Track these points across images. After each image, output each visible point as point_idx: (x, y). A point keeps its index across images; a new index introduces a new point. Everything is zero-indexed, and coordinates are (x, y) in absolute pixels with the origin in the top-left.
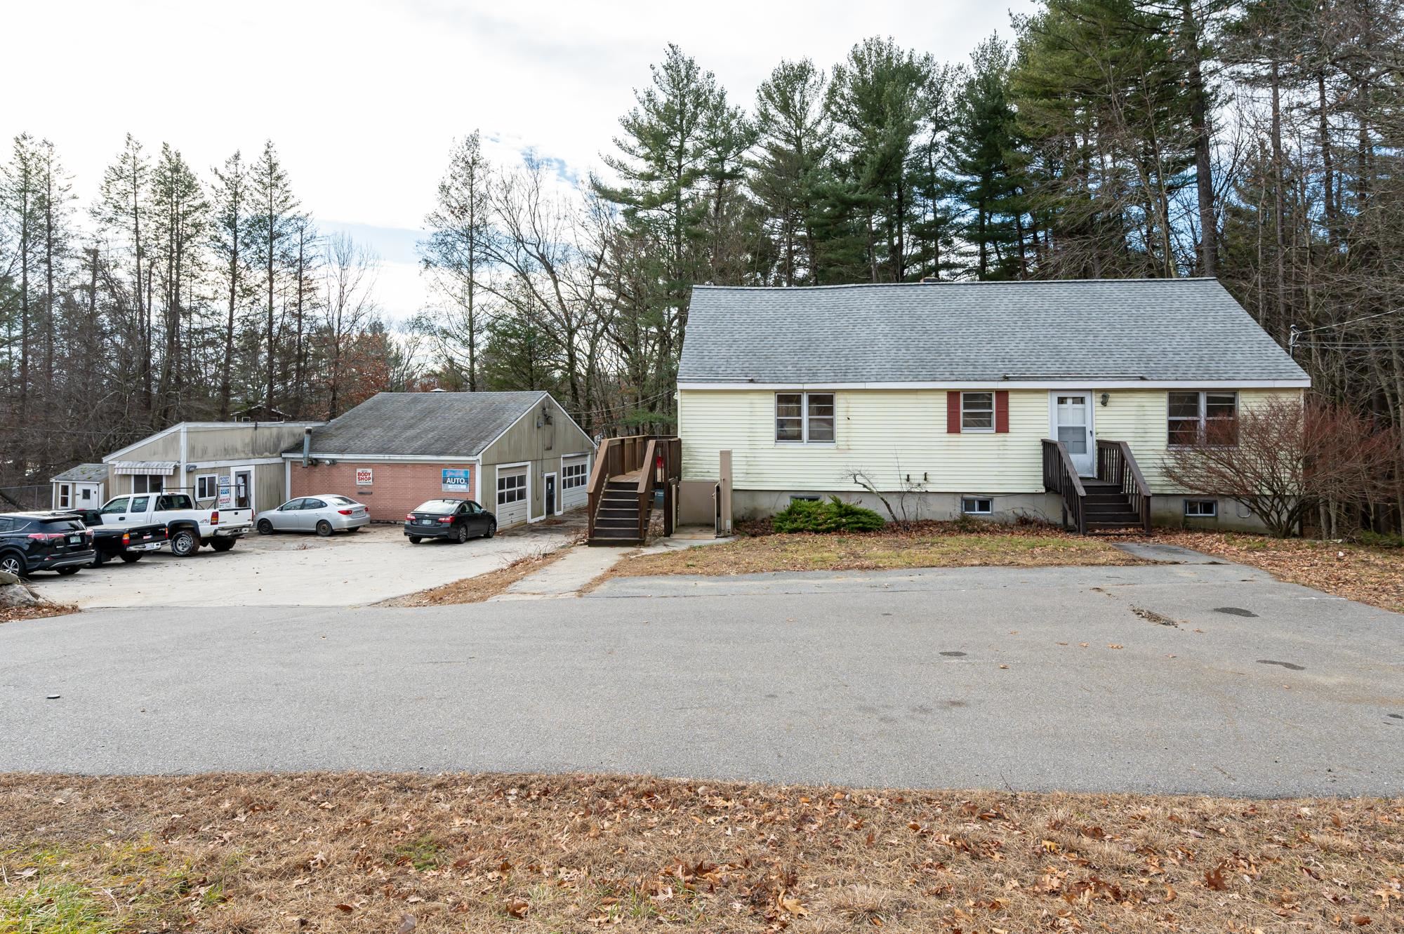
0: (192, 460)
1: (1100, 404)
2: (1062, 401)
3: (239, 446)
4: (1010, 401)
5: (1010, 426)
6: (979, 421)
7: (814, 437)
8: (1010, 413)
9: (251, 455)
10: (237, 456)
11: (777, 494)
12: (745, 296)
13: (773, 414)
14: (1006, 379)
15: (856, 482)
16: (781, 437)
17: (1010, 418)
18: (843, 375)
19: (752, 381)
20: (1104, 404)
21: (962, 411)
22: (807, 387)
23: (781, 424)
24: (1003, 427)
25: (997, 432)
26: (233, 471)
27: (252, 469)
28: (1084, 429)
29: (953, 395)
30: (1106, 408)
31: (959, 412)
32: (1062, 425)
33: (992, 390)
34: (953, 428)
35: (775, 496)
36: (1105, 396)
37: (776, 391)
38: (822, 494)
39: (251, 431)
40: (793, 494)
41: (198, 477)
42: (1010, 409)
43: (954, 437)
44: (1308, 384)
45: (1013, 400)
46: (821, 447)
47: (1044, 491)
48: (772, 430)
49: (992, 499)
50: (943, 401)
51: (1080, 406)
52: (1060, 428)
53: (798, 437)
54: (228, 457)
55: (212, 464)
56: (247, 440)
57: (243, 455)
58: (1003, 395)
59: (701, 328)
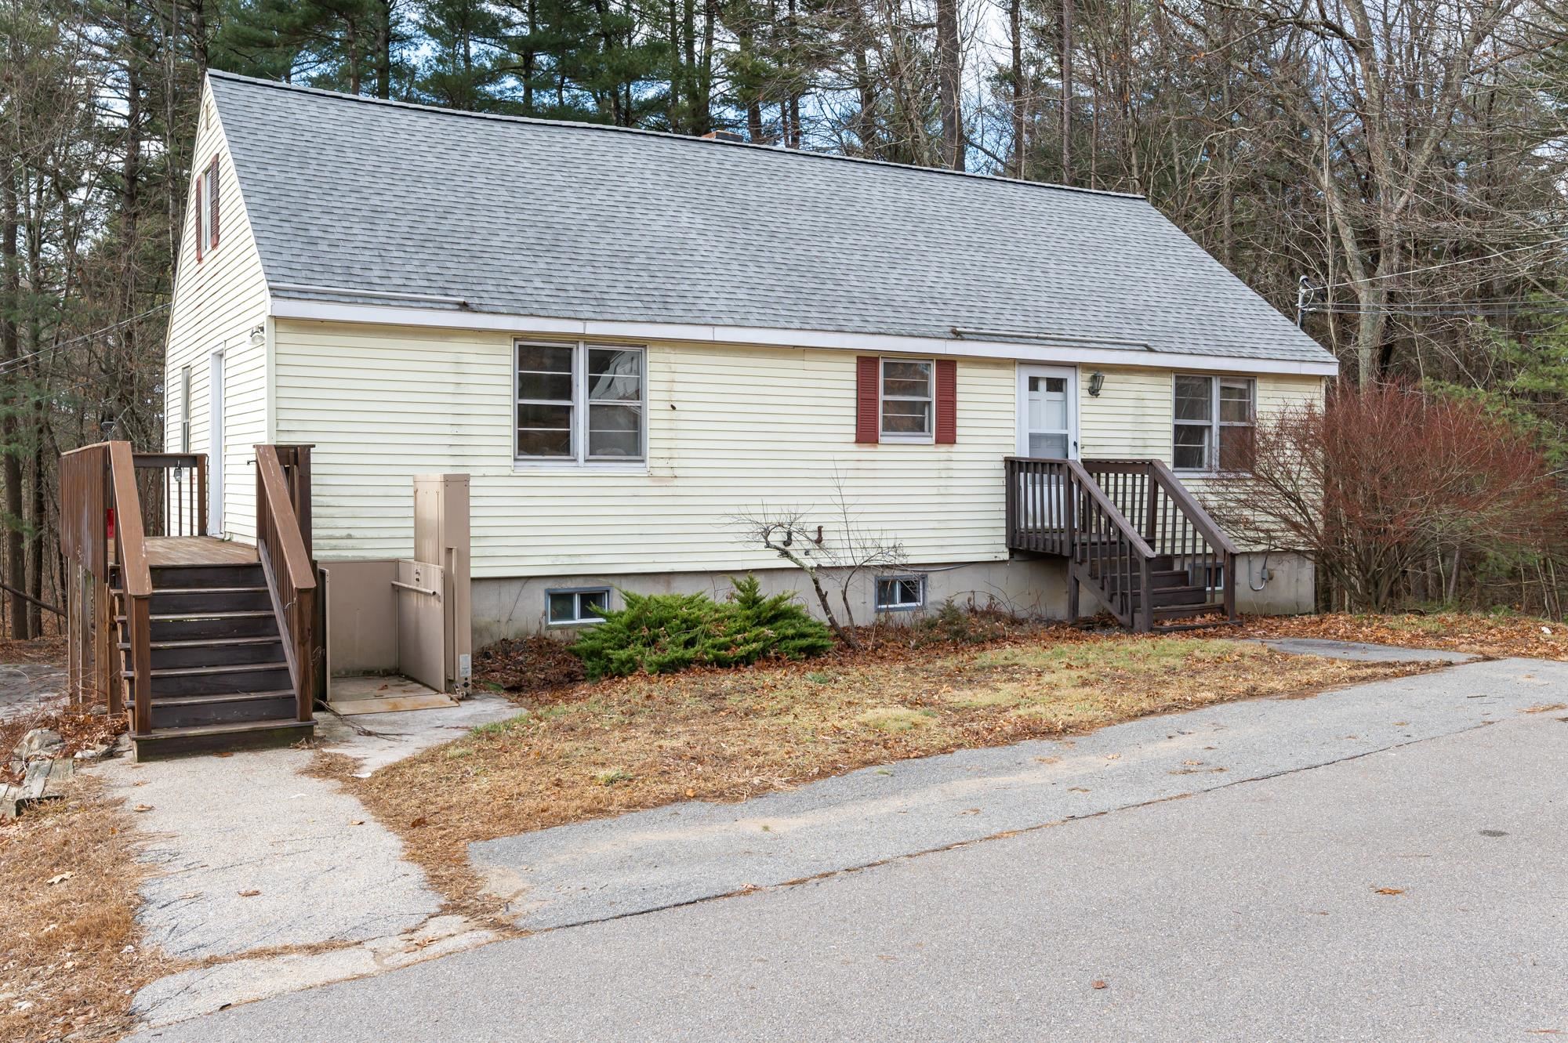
1: (1087, 393)
2: (1034, 384)
4: (959, 380)
5: (959, 431)
6: (910, 421)
7: (599, 446)
8: (959, 406)
11: (515, 587)
12: (350, 113)
13: (509, 391)
14: (957, 335)
15: (768, 545)
16: (528, 445)
17: (959, 414)
18: (661, 307)
19: (464, 307)
20: (1094, 392)
21: (882, 397)
22: (593, 329)
23: (525, 416)
24: (947, 435)
25: (938, 442)
28: (1065, 438)
29: (867, 362)
30: (1096, 401)
31: (876, 400)
32: (1034, 431)
33: (928, 357)
34: (866, 435)
35: (511, 591)
36: (1096, 374)
37: (517, 336)
38: (615, 582)
40: (551, 585)
42: (959, 397)
43: (866, 452)
44: (1333, 370)
45: (964, 375)
46: (615, 473)
47: (1006, 556)
48: (505, 428)
49: (924, 578)
50: (846, 374)
51: (1057, 396)
52: (1032, 437)
53: (560, 446)
58: (947, 366)
59: (273, 171)
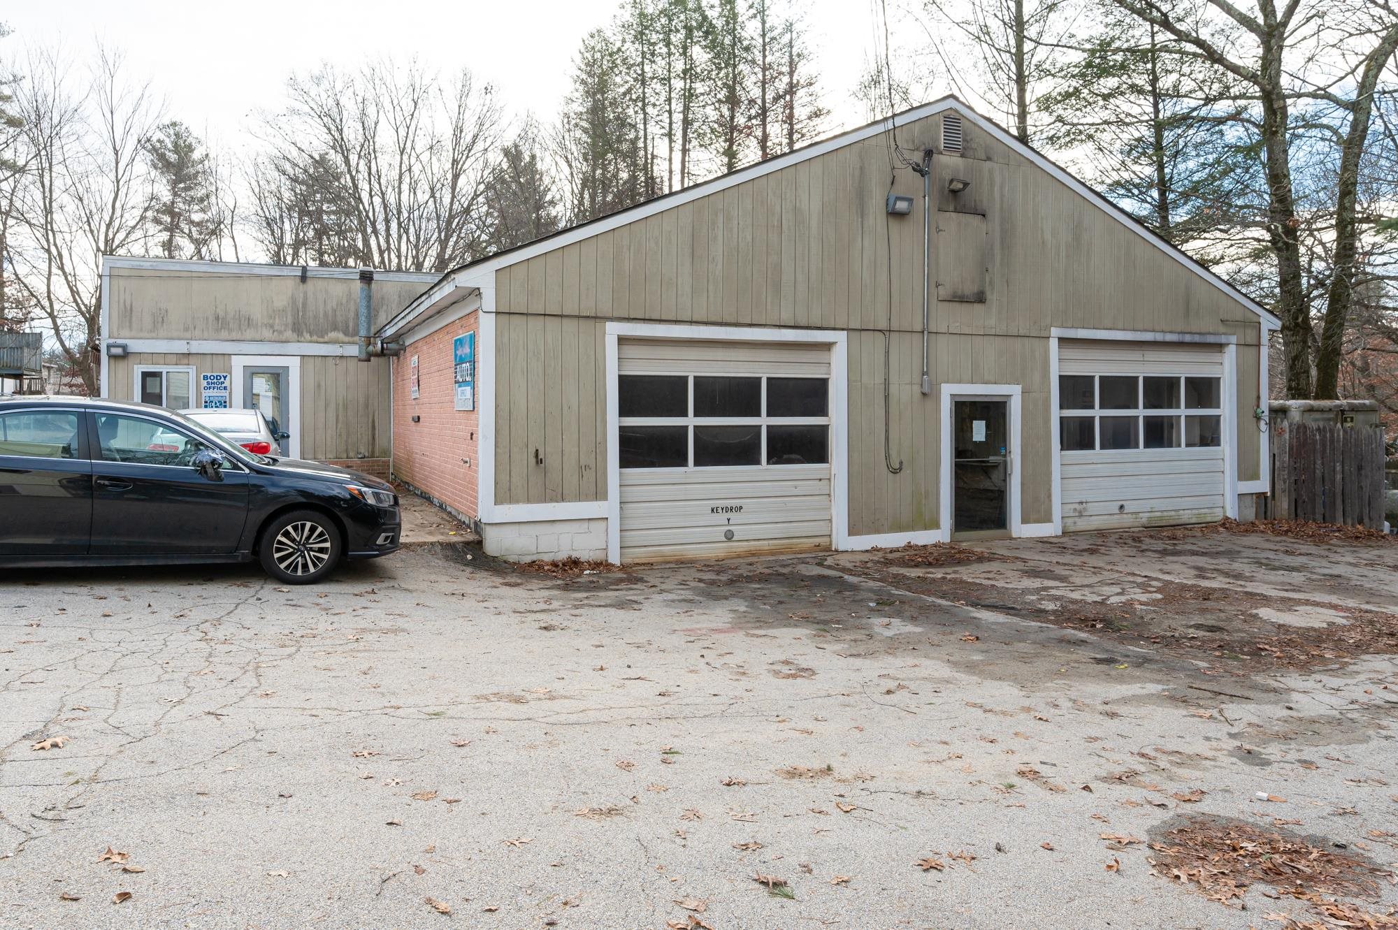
0: (125, 332)
3: (257, 313)
9: (289, 334)
10: (250, 334)
26: (238, 364)
27: (294, 364)
39: (290, 284)
41: (138, 370)
54: (224, 334)
55: (180, 347)
56: (281, 301)
57: (267, 334)
